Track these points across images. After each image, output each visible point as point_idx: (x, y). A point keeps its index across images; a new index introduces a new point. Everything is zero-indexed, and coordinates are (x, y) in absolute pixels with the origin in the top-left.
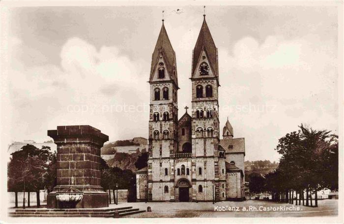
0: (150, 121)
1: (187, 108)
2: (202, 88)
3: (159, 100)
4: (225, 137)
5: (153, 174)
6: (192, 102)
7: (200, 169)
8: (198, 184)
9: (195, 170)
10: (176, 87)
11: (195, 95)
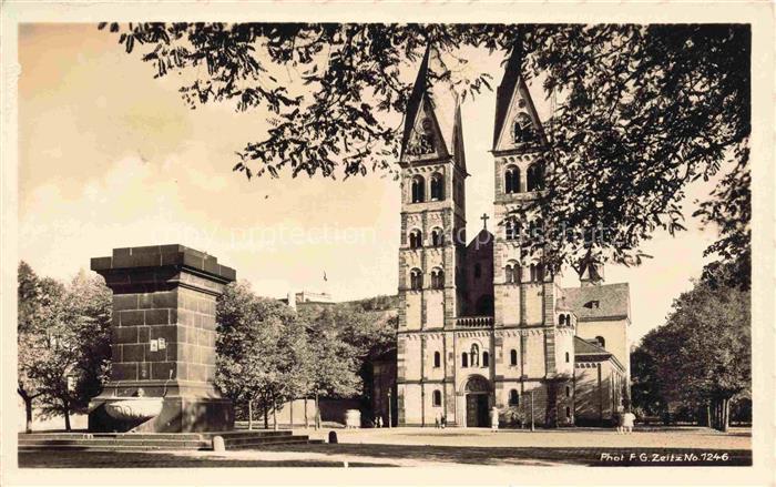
0: (401, 249)
1: (485, 218)
2: (517, 171)
3: (422, 201)
4: (585, 283)
5: (405, 364)
6: (495, 203)
7: (513, 353)
8: (508, 387)
9: (501, 355)
10: (461, 173)
11: (503, 189)
